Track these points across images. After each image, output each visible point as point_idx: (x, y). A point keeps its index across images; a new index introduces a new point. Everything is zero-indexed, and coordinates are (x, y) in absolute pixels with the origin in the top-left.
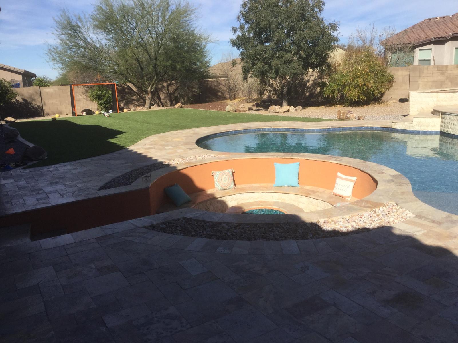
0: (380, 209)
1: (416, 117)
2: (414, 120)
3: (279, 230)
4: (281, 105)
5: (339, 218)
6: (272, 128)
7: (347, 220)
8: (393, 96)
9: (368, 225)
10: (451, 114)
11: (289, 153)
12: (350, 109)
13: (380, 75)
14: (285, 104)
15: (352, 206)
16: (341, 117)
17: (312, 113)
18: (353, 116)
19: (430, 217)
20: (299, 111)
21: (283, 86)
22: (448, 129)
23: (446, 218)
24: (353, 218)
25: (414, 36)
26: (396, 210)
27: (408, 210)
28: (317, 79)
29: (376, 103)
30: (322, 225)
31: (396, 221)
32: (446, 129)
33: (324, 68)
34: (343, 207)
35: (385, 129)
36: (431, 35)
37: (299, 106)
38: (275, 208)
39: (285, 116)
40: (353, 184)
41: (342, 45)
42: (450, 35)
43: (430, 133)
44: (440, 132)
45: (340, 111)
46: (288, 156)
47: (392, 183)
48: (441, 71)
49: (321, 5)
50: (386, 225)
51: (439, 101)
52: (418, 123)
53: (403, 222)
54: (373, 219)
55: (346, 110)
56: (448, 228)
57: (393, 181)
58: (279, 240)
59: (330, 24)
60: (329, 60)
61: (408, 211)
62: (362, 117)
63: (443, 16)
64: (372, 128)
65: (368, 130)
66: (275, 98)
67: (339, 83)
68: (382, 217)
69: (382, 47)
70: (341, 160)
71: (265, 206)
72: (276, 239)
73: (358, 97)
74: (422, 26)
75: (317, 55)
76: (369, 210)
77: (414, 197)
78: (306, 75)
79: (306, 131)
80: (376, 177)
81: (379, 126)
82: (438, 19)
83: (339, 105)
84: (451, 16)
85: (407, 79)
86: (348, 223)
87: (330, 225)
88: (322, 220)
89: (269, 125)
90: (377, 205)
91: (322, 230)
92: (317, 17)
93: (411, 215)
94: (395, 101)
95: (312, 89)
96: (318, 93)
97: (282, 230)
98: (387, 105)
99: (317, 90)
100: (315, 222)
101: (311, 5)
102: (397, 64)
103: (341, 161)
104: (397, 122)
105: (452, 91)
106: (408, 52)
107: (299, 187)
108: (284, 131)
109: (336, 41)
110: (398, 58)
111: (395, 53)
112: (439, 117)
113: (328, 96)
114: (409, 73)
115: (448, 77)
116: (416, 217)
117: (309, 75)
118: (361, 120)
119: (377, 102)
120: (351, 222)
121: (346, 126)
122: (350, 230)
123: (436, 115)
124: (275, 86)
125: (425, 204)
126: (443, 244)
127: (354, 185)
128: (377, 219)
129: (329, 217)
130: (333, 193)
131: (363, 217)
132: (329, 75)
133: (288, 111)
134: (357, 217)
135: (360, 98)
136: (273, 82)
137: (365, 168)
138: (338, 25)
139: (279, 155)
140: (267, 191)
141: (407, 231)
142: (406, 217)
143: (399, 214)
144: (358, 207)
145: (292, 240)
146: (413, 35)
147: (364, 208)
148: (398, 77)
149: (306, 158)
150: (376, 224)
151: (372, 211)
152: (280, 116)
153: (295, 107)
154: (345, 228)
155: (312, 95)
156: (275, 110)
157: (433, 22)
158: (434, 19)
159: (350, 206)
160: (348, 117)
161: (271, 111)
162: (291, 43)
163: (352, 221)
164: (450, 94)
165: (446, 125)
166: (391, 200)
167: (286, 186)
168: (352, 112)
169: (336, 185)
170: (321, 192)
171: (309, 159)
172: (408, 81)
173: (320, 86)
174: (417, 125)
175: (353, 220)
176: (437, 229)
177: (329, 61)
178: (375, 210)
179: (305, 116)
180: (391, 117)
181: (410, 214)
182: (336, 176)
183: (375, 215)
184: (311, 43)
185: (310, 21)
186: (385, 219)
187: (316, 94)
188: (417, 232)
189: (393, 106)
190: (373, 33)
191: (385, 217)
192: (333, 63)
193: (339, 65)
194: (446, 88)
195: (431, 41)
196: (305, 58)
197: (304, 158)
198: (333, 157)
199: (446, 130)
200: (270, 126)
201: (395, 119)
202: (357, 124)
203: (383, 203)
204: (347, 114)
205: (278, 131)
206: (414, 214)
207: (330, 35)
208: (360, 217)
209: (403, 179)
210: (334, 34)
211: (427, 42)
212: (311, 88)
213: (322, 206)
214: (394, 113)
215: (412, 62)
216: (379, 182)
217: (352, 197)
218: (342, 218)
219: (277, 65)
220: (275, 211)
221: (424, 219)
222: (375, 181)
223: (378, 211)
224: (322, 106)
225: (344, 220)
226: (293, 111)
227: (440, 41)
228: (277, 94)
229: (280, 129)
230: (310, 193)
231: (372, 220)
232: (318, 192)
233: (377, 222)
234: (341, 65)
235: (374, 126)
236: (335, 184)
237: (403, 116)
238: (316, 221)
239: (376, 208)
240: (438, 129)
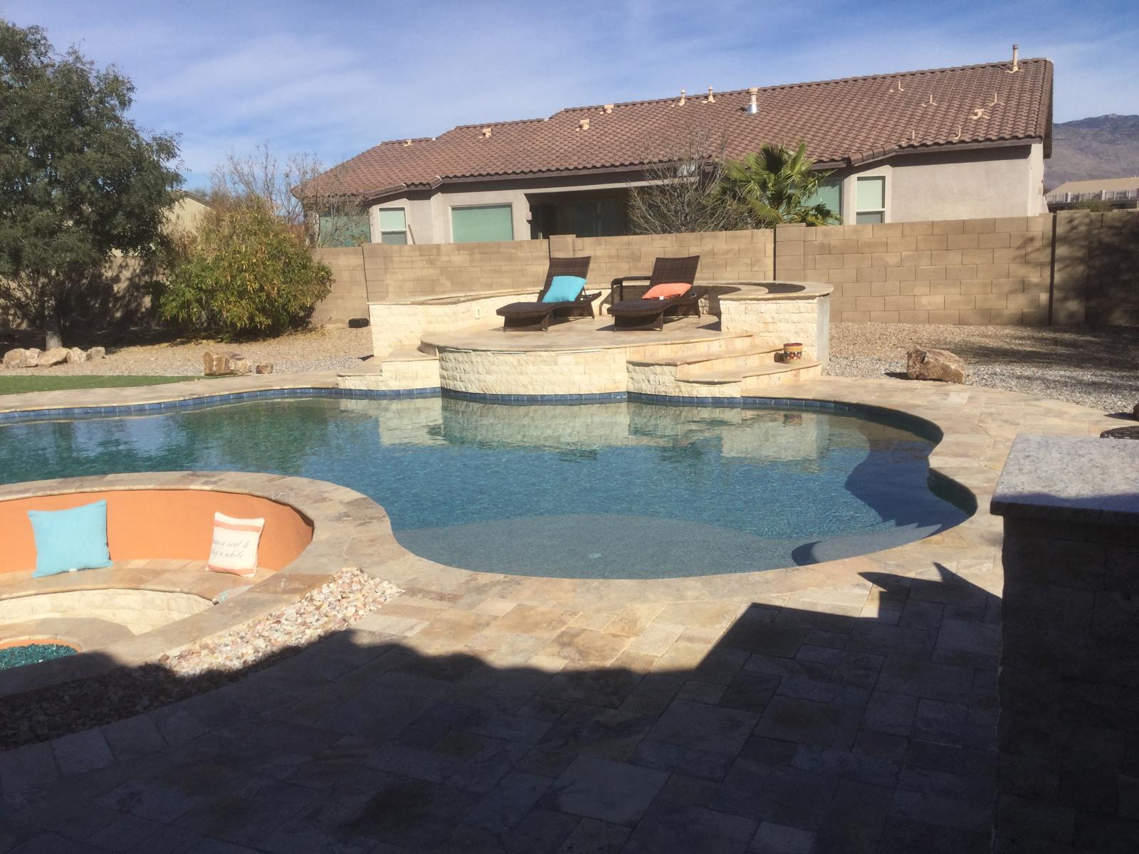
0: (324, 591)
1: (387, 360)
2: (385, 367)
3: (47, 709)
4: (43, 347)
5: (220, 637)
6: (18, 410)
7: (242, 638)
8: (334, 315)
9: (297, 639)
10: (457, 350)
11: (71, 479)
12: (235, 348)
13: (298, 266)
14: (53, 342)
15: (254, 595)
16: (214, 369)
17: (136, 361)
18: (243, 365)
19: (433, 588)
20: (97, 359)
21: (42, 293)
22: (455, 382)
23: (467, 582)
24: (258, 627)
25: (364, 178)
26: (359, 587)
27: (386, 580)
28: (137, 275)
29: (298, 331)
30: (175, 667)
31: (361, 612)
32: (451, 382)
33: (154, 248)
34: (231, 604)
35: (323, 391)
36: (401, 179)
37: (97, 345)
38: (42, 638)
39: (58, 374)
40: (258, 537)
41: (197, 191)
42: (437, 181)
43: (422, 394)
44: (440, 390)
45: (210, 355)
46: (71, 489)
47: (346, 520)
48: (428, 258)
49: (125, 92)
50: (338, 629)
51: (431, 323)
52: (394, 373)
53: (378, 612)
54: (308, 621)
55: (225, 350)
56: (471, 606)
57: (350, 516)
58: (48, 739)
59: (154, 139)
60: (165, 229)
61: (386, 582)
62: (267, 366)
63: (418, 137)
64: (293, 392)
65: (285, 398)
66: (24, 326)
67: (199, 285)
68: (329, 610)
69: (294, 200)
70: (221, 480)
71: (8, 640)
72: (39, 739)
73: (251, 318)
74: (377, 158)
75: (129, 215)
76: (297, 598)
77: (397, 546)
78: (107, 265)
79: (120, 412)
80: (310, 513)
81: (310, 386)
82: (409, 144)
83: (207, 338)
84: (434, 139)
85: (359, 275)
86: (245, 645)
87: (197, 660)
88: (174, 652)
89: (7, 405)
90: (314, 581)
91: (175, 679)
92: (116, 119)
93: (395, 590)
94: (340, 325)
95: (130, 300)
96: (146, 309)
97: (56, 705)
98: (323, 334)
99: (143, 302)
100: (156, 662)
101: (97, 89)
102: (334, 240)
103: (221, 483)
104: (348, 374)
105: (454, 300)
106: (354, 213)
107: (112, 568)
108: (55, 417)
109: (175, 183)
110: (335, 228)
111: (325, 215)
112: (436, 358)
113: (175, 318)
114: (361, 261)
115: (443, 270)
116: (404, 594)
117: (114, 265)
118: (266, 375)
119: (299, 329)
120: (252, 639)
121: (228, 390)
122: (250, 663)
123: (429, 353)
124: (18, 294)
125: (421, 560)
126: (466, 646)
127: (260, 537)
128: (316, 617)
129: (194, 641)
130: (209, 566)
131: (283, 621)
132: (171, 265)
133: (65, 361)
134: (268, 622)
135: (255, 322)
136: (11, 283)
137: (281, 494)
138: (175, 144)
139: (42, 489)
140: (15, 595)
141: (387, 632)
142: (382, 600)
143: (366, 595)
144: (269, 595)
145: (91, 728)
146: (361, 175)
147: (285, 596)
148: (341, 270)
149: (123, 488)
150: (315, 631)
151: (303, 601)
152: (42, 374)
153: (85, 349)
154: (238, 658)
155: (130, 315)
156: (27, 360)
157: (399, 150)
158: (400, 142)
159: (248, 596)
160: (233, 368)
161: (13, 363)
162: (50, 183)
163: (254, 637)
164: (450, 306)
165: (450, 373)
166: (346, 562)
167: (73, 570)
168: (239, 355)
169: (214, 546)
170: (175, 571)
171: (131, 487)
172: (363, 280)
173: (148, 293)
174: (391, 378)
175: (258, 632)
176: (451, 613)
177: (164, 231)
178: (312, 596)
179: (117, 371)
180: (335, 362)
181: (391, 588)
182: (212, 524)
183: (311, 608)
184: (110, 185)
185: (96, 129)
186: (336, 613)
187: (143, 313)
188: (408, 629)
189: (337, 337)
190: (269, 167)
191: (334, 608)
192: (176, 237)
193: (194, 240)
194: (443, 292)
195: (402, 191)
196: (95, 223)
197: (116, 488)
198: (198, 476)
199: (451, 385)
200: (12, 408)
201: (344, 367)
202: (256, 384)
203: (329, 573)
204: (227, 362)
205: (38, 418)
206: (400, 588)
207: (157, 166)
208: (275, 621)
209: (372, 508)
210: (170, 165)
211: (392, 193)
212: (127, 299)
213: (183, 607)
214: (342, 354)
215: (367, 237)
216: (316, 524)
217: (260, 568)
218: (230, 635)
219: (15, 239)
220: (44, 647)
221: (420, 595)
222: (309, 522)
223: (318, 596)
224: (162, 343)
225: (233, 638)
226: (80, 359)
227: (419, 193)
228: (26, 317)
229: (41, 412)
230: (144, 577)
231: (304, 624)
232: (168, 570)
233: (316, 624)
234: (199, 240)
235: (297, 387)
236: (211, 544)
237: (361, 358)
238: (159, 656)
239: (314, 589)
240: (436, 383)
